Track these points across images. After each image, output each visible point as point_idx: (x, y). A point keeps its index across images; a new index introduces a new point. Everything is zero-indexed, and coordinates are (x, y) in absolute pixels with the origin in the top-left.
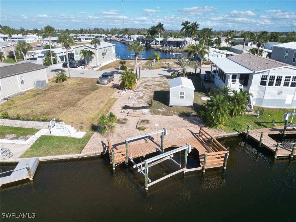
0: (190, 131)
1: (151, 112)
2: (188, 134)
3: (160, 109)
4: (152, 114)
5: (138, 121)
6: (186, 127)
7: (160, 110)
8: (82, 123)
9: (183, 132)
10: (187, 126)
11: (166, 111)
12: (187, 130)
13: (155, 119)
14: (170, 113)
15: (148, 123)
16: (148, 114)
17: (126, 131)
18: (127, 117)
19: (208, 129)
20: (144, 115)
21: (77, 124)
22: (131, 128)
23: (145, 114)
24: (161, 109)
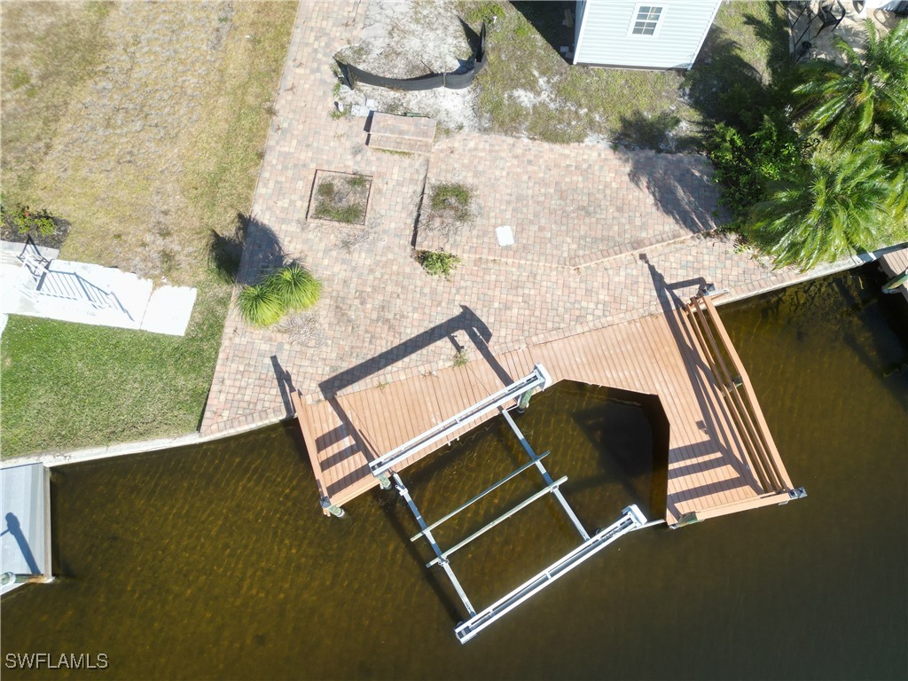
0: (652, 268)
1: (477, 111)
2: (641, 291)
3: (523, 87)
4: (485, 130)
5: (419, 190)
6: (636, 244)
7: (525, 98)
8: (165, 233)
9: (617, 279)
10: (644, 235)
11: (552, 106)
12: (640, 262)
13: (498, 173)
14: (569, 124)
15: (463, 216)
16: (466, 129)
17: (371, 277)
18: (368, 163)
19: (731, 250)
20: (448, 132)
21: (144, 245)
22: (390, 256)
23: (452, 126)
24: (531, 86)
